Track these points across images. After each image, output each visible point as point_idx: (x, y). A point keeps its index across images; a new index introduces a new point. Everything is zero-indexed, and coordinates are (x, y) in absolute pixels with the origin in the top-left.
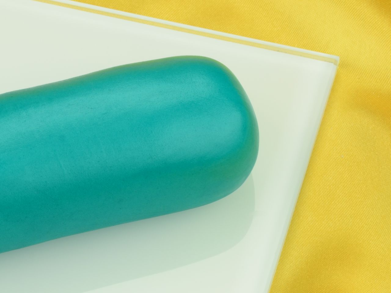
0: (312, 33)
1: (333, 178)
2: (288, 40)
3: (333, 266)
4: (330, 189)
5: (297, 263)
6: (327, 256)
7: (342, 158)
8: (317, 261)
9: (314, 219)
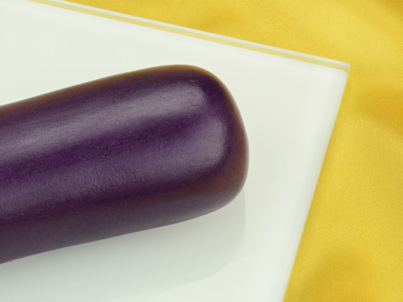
0: (315, 35)
1: (338, 183)
2: (290, 42)
3: (343, 276)
4: (336, 195)
5: (306, 273)
6: (336, 265)
7: (347, 162)
8: (326, 270)
9: (322, 226)
